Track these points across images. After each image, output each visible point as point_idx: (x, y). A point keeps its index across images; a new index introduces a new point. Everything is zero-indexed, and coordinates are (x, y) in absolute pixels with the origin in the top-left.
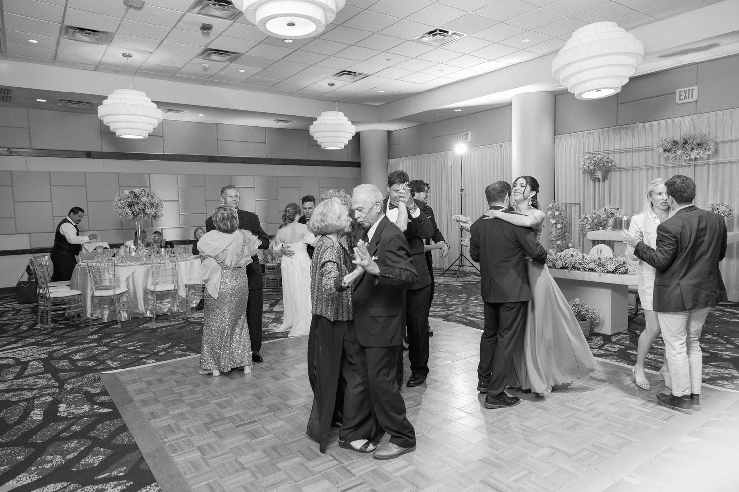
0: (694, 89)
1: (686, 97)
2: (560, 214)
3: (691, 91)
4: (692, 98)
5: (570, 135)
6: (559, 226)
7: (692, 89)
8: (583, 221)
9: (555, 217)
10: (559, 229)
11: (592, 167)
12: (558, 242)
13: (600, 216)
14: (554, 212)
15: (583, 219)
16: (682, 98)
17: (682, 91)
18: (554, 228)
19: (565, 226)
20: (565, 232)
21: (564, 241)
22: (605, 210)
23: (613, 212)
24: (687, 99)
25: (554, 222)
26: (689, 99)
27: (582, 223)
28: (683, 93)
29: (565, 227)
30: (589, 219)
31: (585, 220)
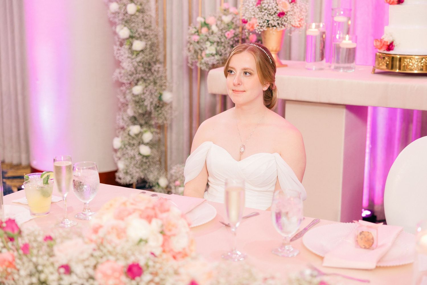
2: (141, 11)
6: (138, 45)
8: (198, 32)
9: (127, 21)
10: (138, 53)
12: (137, 90)
13: (245, 22)
14: (125, 5)
15: (198, 26)
18: (124, 51)
19: (152, 45)
20: (155, 63)
21: (151, 87)
23: (281, 9)
25: (124, 32)
27: (196, 38)
29: (153, 47)
30: (214, 28)
31: (204, 30)
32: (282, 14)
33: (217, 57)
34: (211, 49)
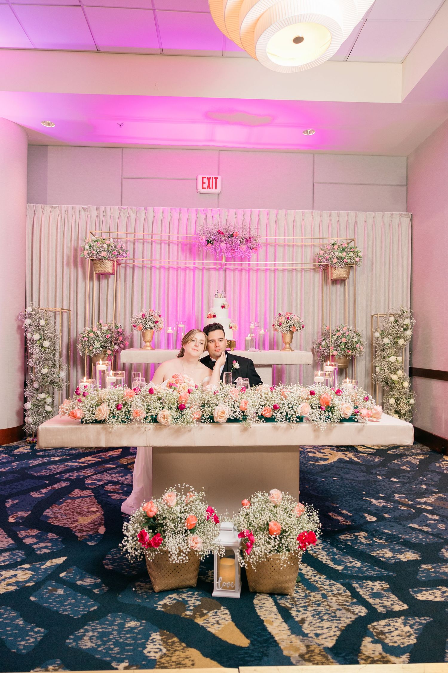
0: (217, 178)
1: (209, 186)
3: (214, 180)
4: (216, 188)
5: (54, 207)
7: (216, 178)
8: (86, 336)
9: (40, 330)
10: (45, 348)
11: (104, 254)
12: (44, 370)
14: (37, 320)
15: (87, 332)
16: (206, 185)
17: (205, 178)
18: (37, 347)
21: (54, 369)
22: (143, 315)
23: (156, 320)
24: (210, 188)
25: (36, 336)
26: (212, 188)
27: (86, 339)
28: (206, 180)
31: (91, 335)
32: (157, 322)
33: (101, 349)
34: (98, 345)
